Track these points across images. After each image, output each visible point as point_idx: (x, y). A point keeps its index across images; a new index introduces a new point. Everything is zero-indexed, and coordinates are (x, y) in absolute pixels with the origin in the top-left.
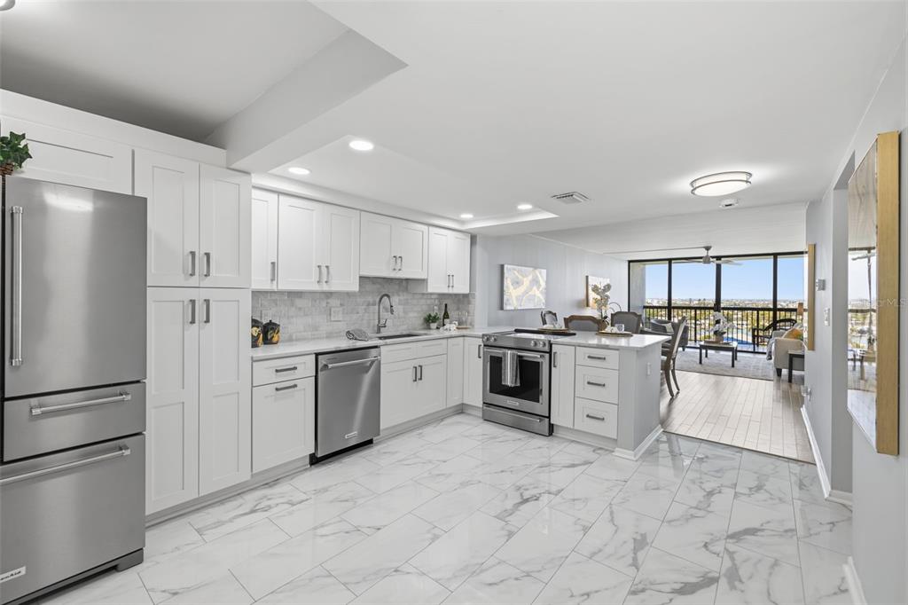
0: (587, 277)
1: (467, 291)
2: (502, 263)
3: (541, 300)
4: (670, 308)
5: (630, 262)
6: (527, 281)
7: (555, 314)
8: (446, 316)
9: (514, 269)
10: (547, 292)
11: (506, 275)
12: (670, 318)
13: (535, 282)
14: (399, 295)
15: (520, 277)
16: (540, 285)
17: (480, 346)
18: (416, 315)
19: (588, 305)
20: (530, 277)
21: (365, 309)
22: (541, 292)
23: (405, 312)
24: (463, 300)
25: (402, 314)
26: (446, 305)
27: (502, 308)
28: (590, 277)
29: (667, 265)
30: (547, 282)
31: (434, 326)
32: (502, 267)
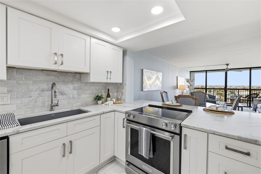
0: (177, 77)
1: (121, 82)
2: (143, 69)
3: (160, 86)
4: (206, 89)
5: (191, 72)
6: (154, 78)
7: (166, 93)
8: (108, 96)
9: (148, 72)
10: (163, 82)
11: (144, 74)
13: (157, 78)
14: (73, 84)
15: (151, 76)
16: (160, 80)
17: (124, 119)
18: (88, 96)
19: (177, 88)
20: (155, 76)
21: (39, 94)
22: (160, 83)
23: (79, 95)
24: (119, 86)
25: (76, 96)
26: (108, 90)
27: (142, 90)
28: (178, 77)
29: (205, 73)
30: (162, 78)
31: (100, 102)
32: (142, 70)
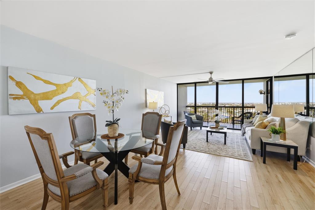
0: (146, 90)
4: (196, 107)
5: (178, 84)
12: (195, 112)
19: (146, 107)
28: (147, 90)
